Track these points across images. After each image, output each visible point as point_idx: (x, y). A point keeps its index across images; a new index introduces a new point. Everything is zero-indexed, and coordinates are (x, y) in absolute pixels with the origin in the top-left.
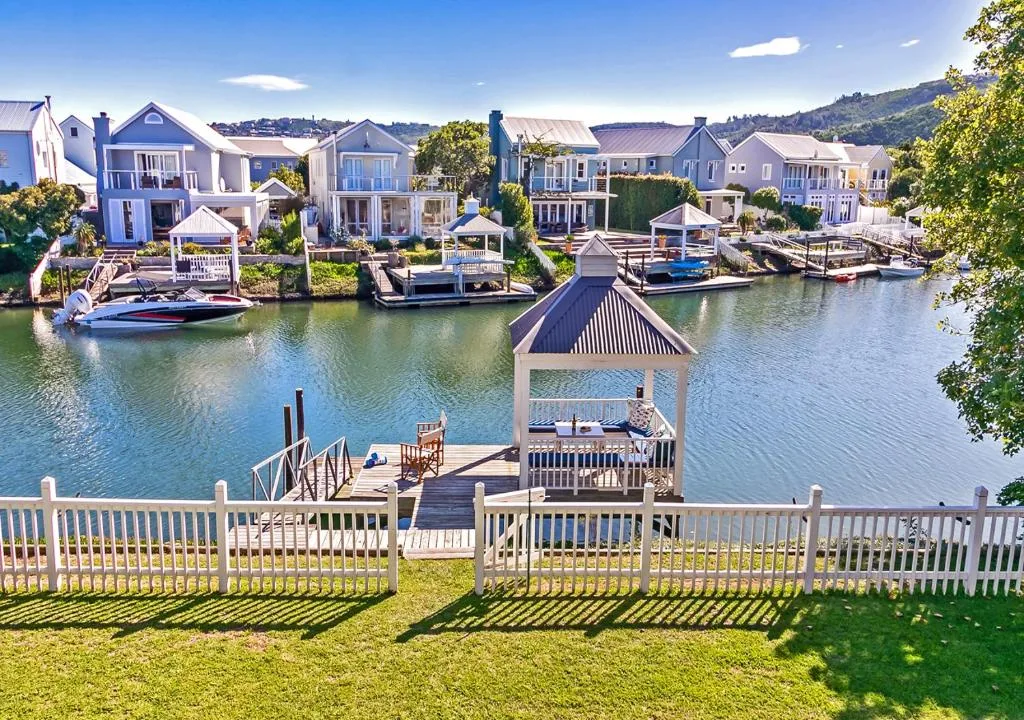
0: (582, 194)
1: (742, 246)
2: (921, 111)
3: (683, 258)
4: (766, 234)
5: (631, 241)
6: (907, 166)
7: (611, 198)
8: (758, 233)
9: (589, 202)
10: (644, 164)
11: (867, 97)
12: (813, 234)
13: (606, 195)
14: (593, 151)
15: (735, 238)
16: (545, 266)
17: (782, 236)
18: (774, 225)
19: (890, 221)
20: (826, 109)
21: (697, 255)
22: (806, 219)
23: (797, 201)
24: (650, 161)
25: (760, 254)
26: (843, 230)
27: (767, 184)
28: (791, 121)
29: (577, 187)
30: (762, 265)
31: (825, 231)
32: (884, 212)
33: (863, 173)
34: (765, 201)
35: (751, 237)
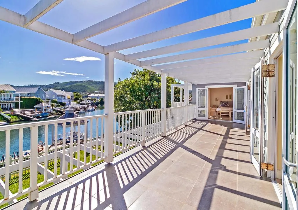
0: (13, 101)
1: (53, 110)
2: (70, 86)
3: (43, 113)
4: (57, 108)
5: (28, 111)
6: (76, 96)
7: (20, 102)
8: (56, 107)
9: (13, 103)
10: (27, 95)
11: (60, 83)
12: (65, 107)
13: (19, 101)
14: (14, 92)
15: (51, 108)
16: (6, 117)
17: (60, 107)
18: (58, 106)
19: (76, 104)
20: (52, 84)
21: (46, 112)
22: (63, 105)
23: (61, 101)
24: (28, 94)
25: (57, 111)
26: (70, 106)
27: (54, 98)
28: (44, 86)
29: (10, 100)
30: (57, 113)
31: (67, 106)
32: (75, 103)
33: (70, 97)
34: (55, 102)
35: (54, 108)
